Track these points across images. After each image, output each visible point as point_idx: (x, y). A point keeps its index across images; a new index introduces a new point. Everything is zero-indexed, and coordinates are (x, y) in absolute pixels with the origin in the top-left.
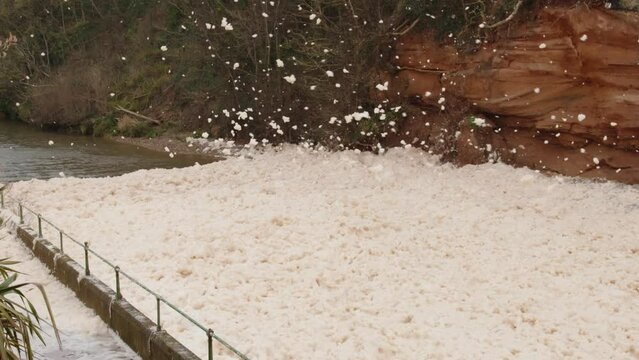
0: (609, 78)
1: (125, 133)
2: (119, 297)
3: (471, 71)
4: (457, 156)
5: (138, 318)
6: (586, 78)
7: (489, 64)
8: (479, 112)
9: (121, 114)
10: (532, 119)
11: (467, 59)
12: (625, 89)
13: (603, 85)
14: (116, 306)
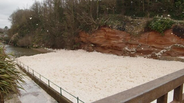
0: (111, 39)
1: (34, 48)
2: (34, 75)
3: (91, 37)
4: (89, 51)
5: (37, 78)
6: (108, 38)
7: (94, 36)
8: (92, 44)
9: (34, 44)
10: (101, 45)
11: (90, 35)
12: (114, 40)
13: (111, 40)
14: (33, 76)
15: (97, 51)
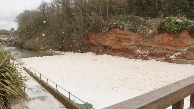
0: (123, 40)
1: (42, 50)
2: (41, 79)
3: (101, 39)
4: (98, 53)
5: (44, 82)
6: (119, 40)
7: (104, 38)
8: (102, 46)
9: (41, 47)
10: (111, 47)
11: (100, 37)
12: (125, 42)
13: (122, 42)
15: (107, 54)
